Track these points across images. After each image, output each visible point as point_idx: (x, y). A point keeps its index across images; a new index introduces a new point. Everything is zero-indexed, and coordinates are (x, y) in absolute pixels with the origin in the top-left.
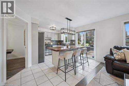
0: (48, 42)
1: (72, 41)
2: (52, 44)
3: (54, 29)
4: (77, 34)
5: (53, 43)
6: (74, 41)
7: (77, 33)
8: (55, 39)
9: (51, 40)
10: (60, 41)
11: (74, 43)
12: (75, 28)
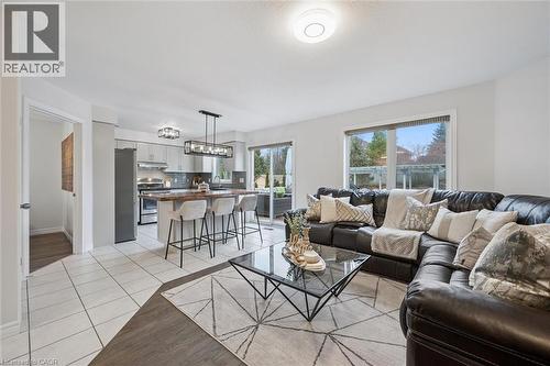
0: (154, 180)
1: (237, 175)
2: (168, 185)
3: (172, 134)
4: (253, 152)
5: (172, 183)
6: (243, 174)
7: (250, 149)
8: (180, 167)
9: (167, 170)
10: (200, 174)
11: (242, 180)
12: (246, 134)
